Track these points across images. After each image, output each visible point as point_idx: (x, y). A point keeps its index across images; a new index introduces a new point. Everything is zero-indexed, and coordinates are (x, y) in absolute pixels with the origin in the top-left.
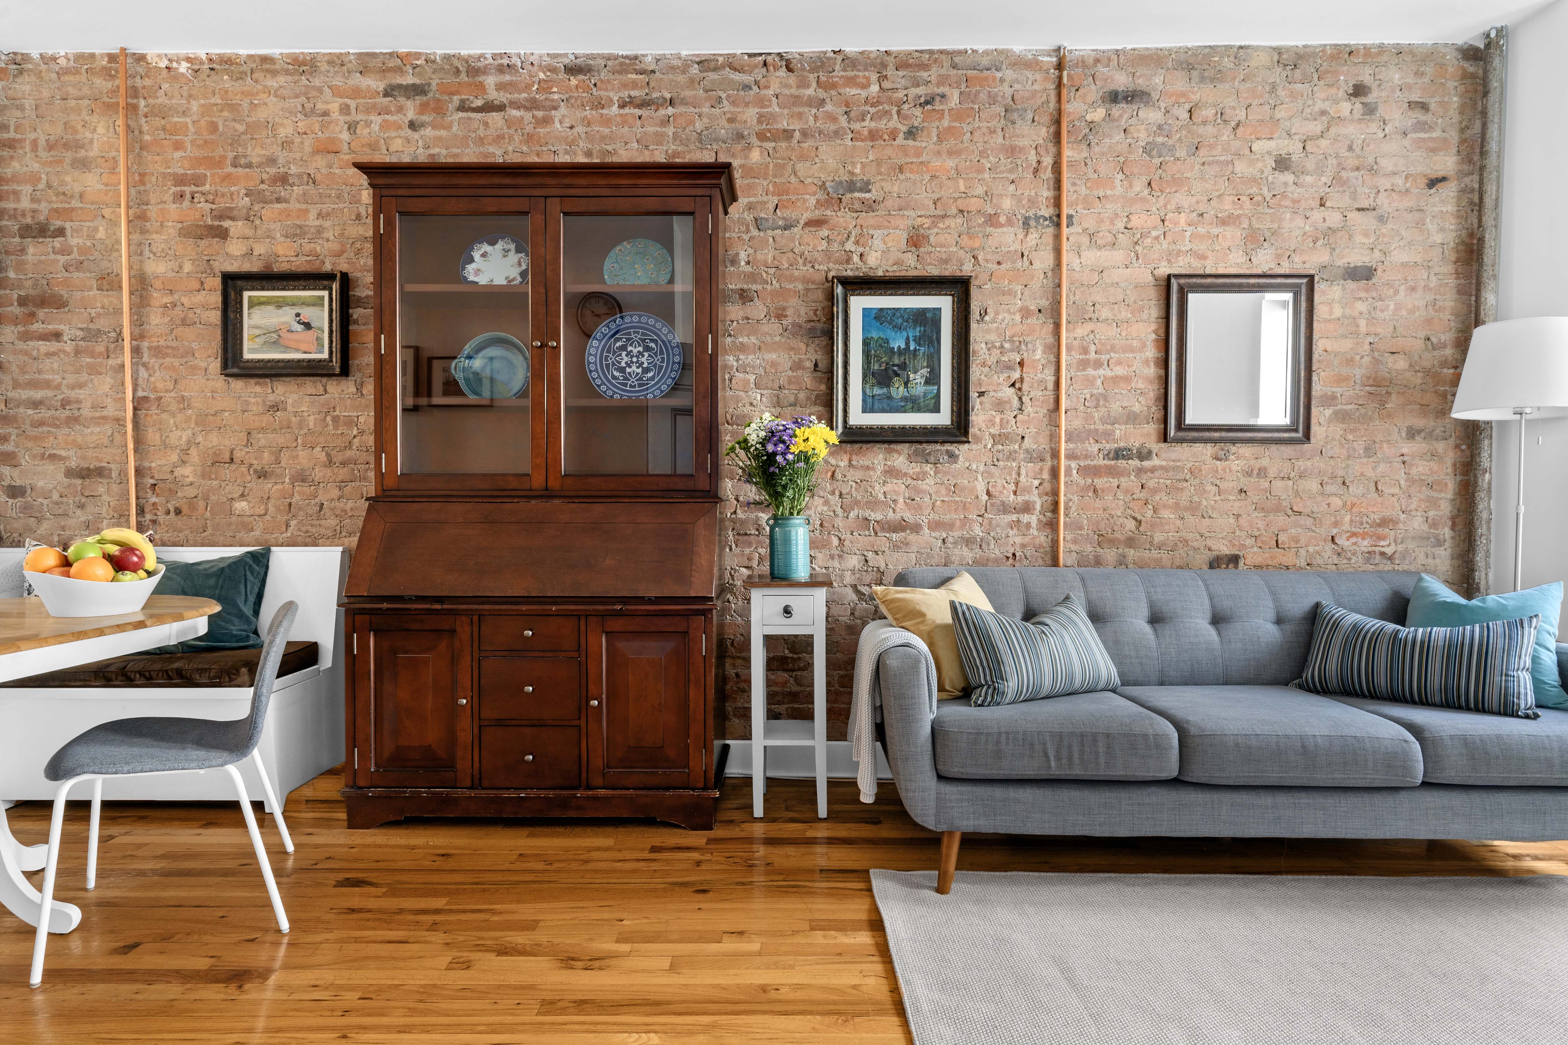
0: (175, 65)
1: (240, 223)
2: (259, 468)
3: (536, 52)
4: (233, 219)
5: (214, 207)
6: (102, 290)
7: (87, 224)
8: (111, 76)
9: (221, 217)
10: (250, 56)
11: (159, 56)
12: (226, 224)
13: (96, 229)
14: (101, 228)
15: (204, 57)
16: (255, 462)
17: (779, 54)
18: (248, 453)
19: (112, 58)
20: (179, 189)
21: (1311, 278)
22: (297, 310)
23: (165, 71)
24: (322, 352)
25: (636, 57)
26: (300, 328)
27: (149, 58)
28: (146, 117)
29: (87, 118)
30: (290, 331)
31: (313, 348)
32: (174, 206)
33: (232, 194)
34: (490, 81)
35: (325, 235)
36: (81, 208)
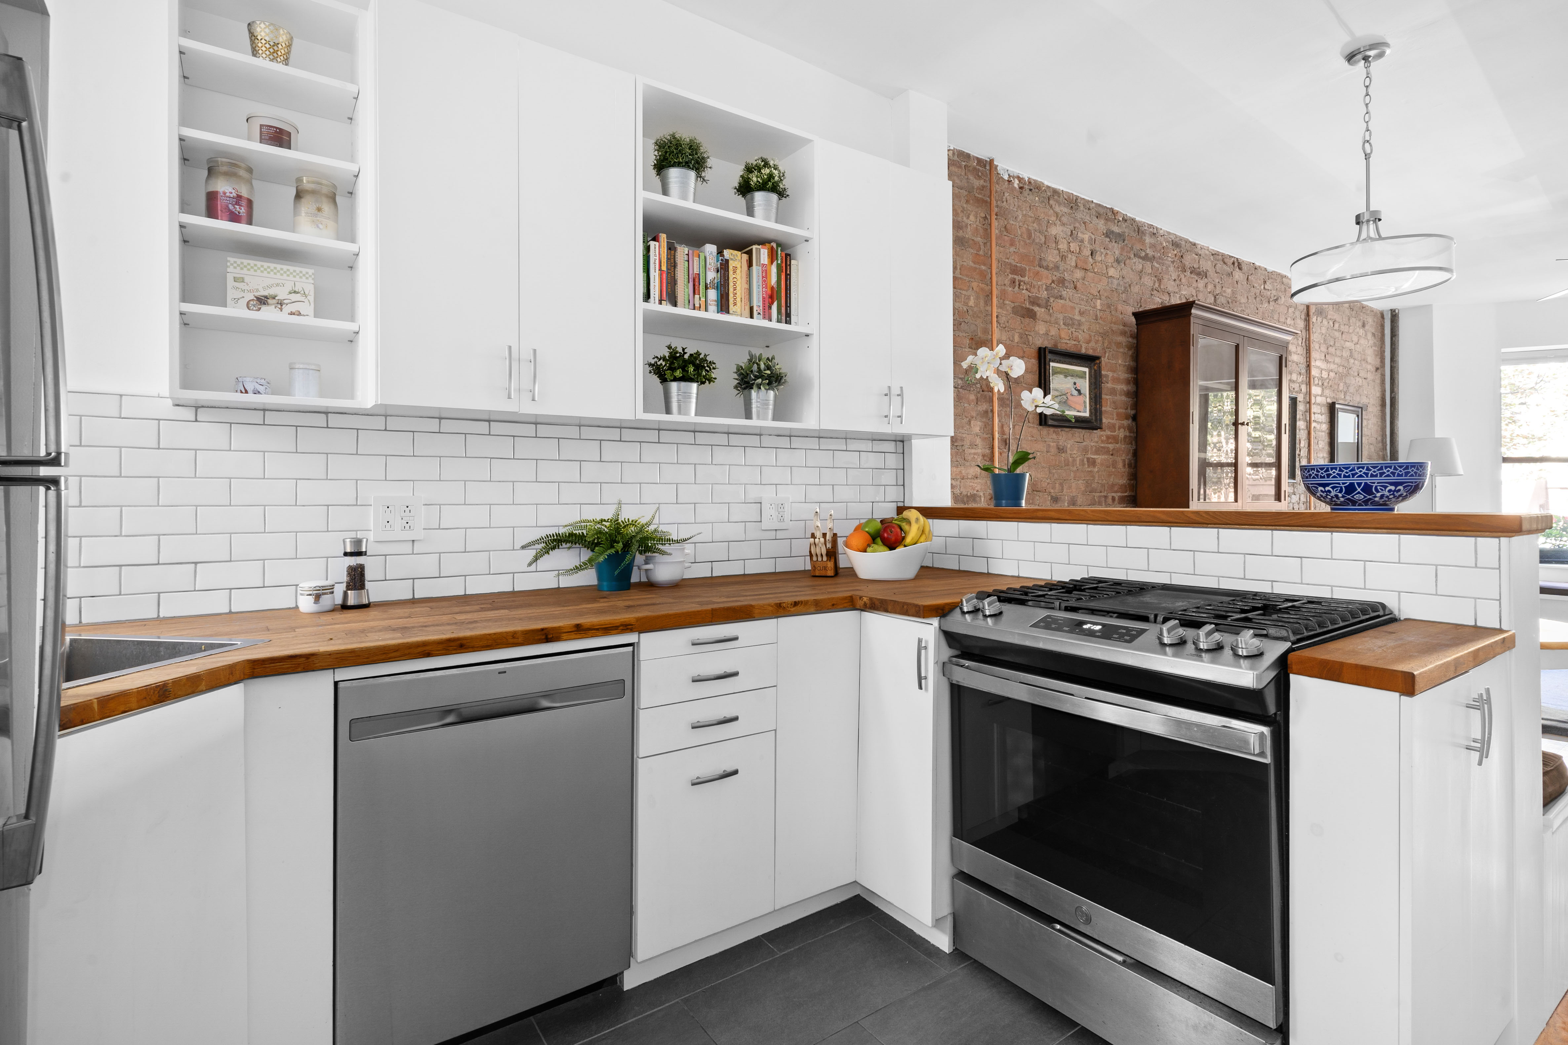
0: (1012, 179)
1: (1043, 310)
2: (1054, 495)
3: (1163, 228)
4: (1039, 306)
5: (1030, 295)
6: (971, 348)
7: (964, 292)
8: (978, 176)
9: (1033, 303)
10: (1048, 187)
11: (1004, 169)
12: (1036, 309)
13: (969, 298)
14: (972, 298)
15: (1027, 179)
16: (1052, 491)
17: (1237, 259)
18: (1048, 483)
19: (980, 161)
20: (1013, 276)
21: (1362, 408)
22: (1074, 380)
23: (1007, 183)
24: (1085, 412)
25: (1195, 244)
26: (1075, 393)
27: (998, 168)
28: (996, 215)
29: (965, 206)
30: (1072, 395)
31: (1082, 409)
32: (1010, 289)
33: (1039, 287)
34: (1148, 240)
35: (1082, 328)
36: (960, 278)
